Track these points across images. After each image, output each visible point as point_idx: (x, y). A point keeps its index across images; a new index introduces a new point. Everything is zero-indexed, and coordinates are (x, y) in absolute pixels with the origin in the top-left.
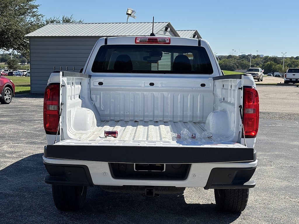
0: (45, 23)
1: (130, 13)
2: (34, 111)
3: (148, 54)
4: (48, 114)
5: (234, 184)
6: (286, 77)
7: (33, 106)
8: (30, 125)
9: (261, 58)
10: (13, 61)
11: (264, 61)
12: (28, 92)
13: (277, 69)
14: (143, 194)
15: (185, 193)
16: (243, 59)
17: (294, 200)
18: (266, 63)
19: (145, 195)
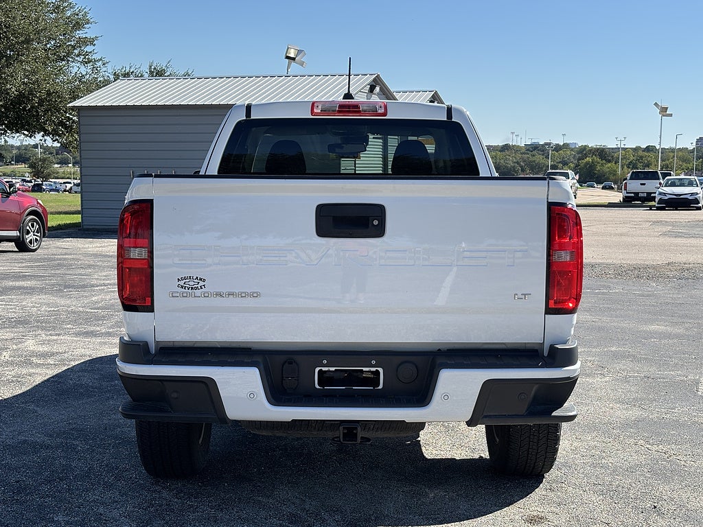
0: (112, 77)
1: (292, 55)
2: (90, 266)
3: (337, 140)
4: (128, 268)
5: (531, 413)
6: (625, 189)
7: (86, 255)
8: (83, 296)
9: (572, 150)
10: (44, 160)
11: (577, 156)
12: (77, 227)
13: (606, 173)
14: (336, 438)
15: (423, 436)
16: (534, 152)
17: (655, 448)
18: (583, 159)
19: (340, 441)
